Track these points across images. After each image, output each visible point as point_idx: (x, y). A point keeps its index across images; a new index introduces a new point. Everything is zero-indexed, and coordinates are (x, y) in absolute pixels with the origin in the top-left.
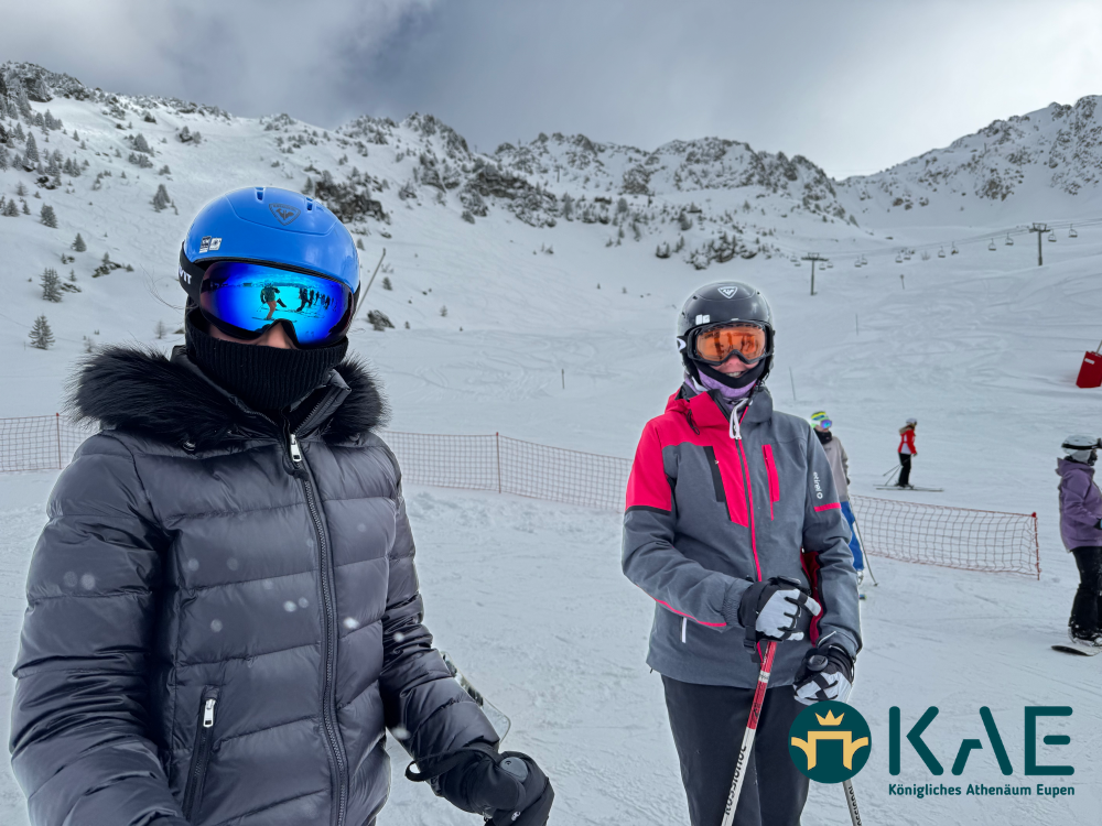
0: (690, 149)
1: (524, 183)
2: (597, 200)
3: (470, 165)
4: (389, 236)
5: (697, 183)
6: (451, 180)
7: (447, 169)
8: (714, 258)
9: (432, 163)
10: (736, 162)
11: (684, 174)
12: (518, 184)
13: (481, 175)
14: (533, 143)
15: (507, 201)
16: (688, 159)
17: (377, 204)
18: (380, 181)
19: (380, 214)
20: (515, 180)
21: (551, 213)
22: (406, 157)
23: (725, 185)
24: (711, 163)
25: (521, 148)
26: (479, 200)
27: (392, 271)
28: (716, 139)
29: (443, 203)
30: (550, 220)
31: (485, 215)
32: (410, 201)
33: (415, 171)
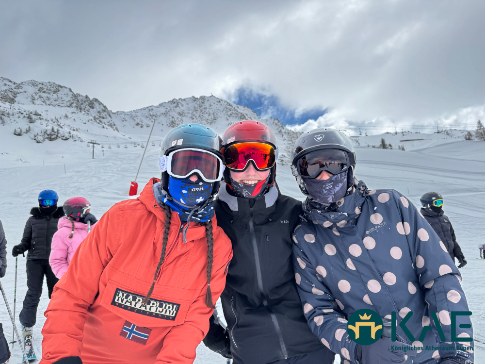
0: (40, 86)
5: (44, 102)
8: (47, 138)
10: (65, 96)
11: (36, 97)
16: (39, 90)
23: (59, 106)
24: (52, 94)
28: (54, 83)
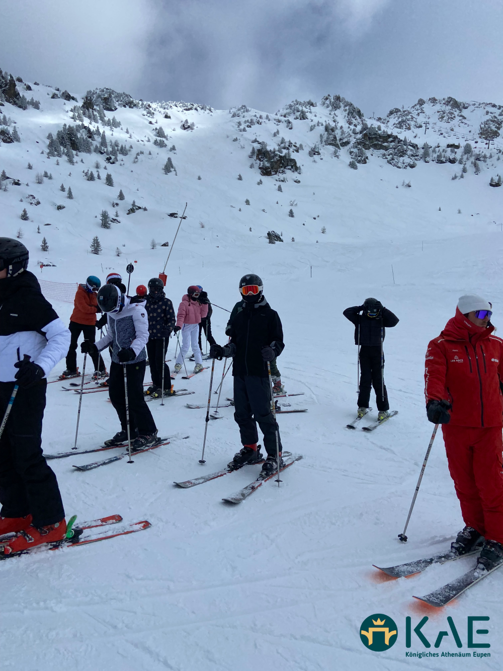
1: (396, 137)
2: (449, 146)
3: (359, 128)
4: (299, 182)
6: (344, 141)
7: (343, 133)
9: (333, 130)
12: (391, 139)
13: (365, 135)
14: (413, 107)
15: (382, 151)
17: (294, 161)
18: (298, 145)
19: (295, 167)
20: (389, 136)
21: (413, 158)
22: (316, 127)
25: (404, 111)
26: (362, 153)
27: (296, 204)
29: (337, 157)
30: (412, 163)
31: (365, 162)
32: (316, 157)
33: (321, 136)
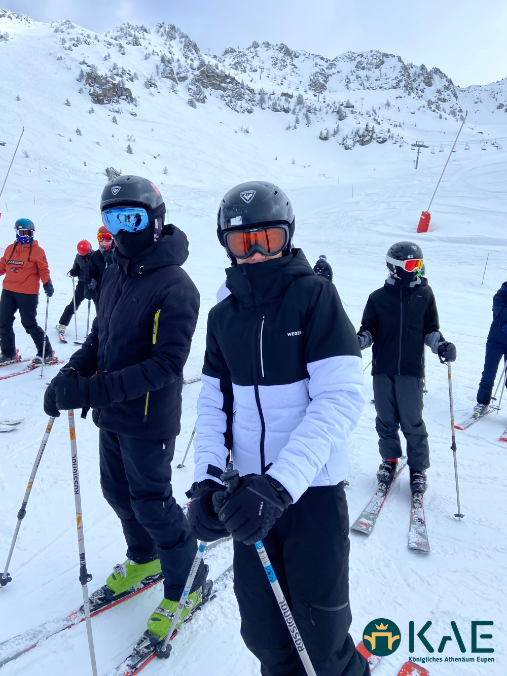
0: (359, 59)
1: (233, 79)
2: (283, 95)
3: (196, 64)
4: (136, 115)
5: (361, 85)
6: (182, 75)
7: (180, 67)
8: (358, 141)
9: (169, 62)
10: (391, 71)
11: (352, 78)
12: (228, 80)
13: (203, 72)
14: (248, 49)
15: (220, 92)
16: (356, 67)
17: (128, 90)
18: (132, 74)
19: (131, 99)
20: (227, 77)
21: (250, 103)
22: (152, 56)
23: (381, 88)
24: (373, 70)
25: (240, 52)
26: (200, 91)
27: (134, 140)
28: (378, 52)
29: (175, 92)
30: (249, 108)
31: (204, 102)
32: (152, 89)
33: (157, 67)
